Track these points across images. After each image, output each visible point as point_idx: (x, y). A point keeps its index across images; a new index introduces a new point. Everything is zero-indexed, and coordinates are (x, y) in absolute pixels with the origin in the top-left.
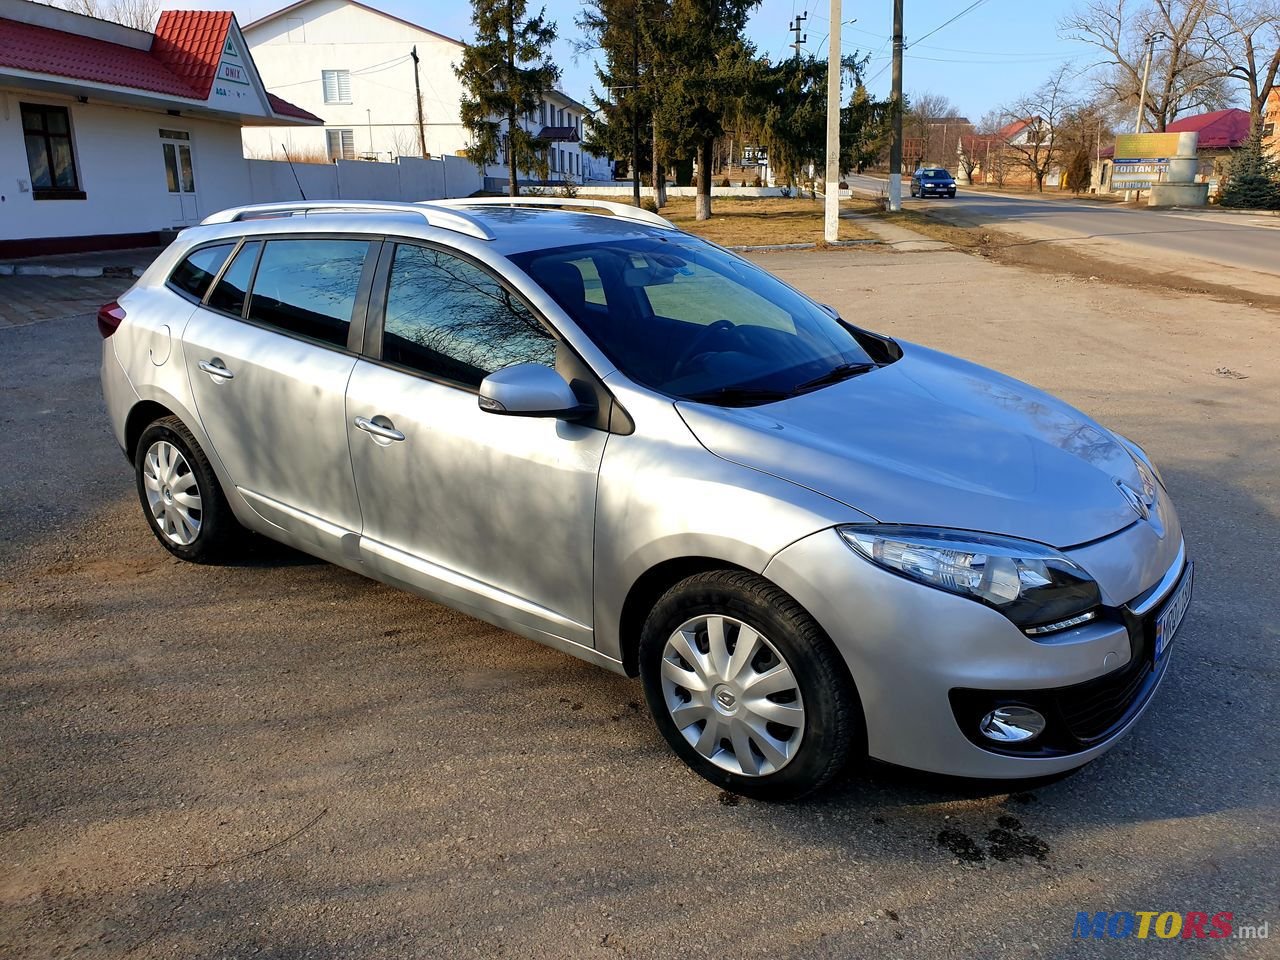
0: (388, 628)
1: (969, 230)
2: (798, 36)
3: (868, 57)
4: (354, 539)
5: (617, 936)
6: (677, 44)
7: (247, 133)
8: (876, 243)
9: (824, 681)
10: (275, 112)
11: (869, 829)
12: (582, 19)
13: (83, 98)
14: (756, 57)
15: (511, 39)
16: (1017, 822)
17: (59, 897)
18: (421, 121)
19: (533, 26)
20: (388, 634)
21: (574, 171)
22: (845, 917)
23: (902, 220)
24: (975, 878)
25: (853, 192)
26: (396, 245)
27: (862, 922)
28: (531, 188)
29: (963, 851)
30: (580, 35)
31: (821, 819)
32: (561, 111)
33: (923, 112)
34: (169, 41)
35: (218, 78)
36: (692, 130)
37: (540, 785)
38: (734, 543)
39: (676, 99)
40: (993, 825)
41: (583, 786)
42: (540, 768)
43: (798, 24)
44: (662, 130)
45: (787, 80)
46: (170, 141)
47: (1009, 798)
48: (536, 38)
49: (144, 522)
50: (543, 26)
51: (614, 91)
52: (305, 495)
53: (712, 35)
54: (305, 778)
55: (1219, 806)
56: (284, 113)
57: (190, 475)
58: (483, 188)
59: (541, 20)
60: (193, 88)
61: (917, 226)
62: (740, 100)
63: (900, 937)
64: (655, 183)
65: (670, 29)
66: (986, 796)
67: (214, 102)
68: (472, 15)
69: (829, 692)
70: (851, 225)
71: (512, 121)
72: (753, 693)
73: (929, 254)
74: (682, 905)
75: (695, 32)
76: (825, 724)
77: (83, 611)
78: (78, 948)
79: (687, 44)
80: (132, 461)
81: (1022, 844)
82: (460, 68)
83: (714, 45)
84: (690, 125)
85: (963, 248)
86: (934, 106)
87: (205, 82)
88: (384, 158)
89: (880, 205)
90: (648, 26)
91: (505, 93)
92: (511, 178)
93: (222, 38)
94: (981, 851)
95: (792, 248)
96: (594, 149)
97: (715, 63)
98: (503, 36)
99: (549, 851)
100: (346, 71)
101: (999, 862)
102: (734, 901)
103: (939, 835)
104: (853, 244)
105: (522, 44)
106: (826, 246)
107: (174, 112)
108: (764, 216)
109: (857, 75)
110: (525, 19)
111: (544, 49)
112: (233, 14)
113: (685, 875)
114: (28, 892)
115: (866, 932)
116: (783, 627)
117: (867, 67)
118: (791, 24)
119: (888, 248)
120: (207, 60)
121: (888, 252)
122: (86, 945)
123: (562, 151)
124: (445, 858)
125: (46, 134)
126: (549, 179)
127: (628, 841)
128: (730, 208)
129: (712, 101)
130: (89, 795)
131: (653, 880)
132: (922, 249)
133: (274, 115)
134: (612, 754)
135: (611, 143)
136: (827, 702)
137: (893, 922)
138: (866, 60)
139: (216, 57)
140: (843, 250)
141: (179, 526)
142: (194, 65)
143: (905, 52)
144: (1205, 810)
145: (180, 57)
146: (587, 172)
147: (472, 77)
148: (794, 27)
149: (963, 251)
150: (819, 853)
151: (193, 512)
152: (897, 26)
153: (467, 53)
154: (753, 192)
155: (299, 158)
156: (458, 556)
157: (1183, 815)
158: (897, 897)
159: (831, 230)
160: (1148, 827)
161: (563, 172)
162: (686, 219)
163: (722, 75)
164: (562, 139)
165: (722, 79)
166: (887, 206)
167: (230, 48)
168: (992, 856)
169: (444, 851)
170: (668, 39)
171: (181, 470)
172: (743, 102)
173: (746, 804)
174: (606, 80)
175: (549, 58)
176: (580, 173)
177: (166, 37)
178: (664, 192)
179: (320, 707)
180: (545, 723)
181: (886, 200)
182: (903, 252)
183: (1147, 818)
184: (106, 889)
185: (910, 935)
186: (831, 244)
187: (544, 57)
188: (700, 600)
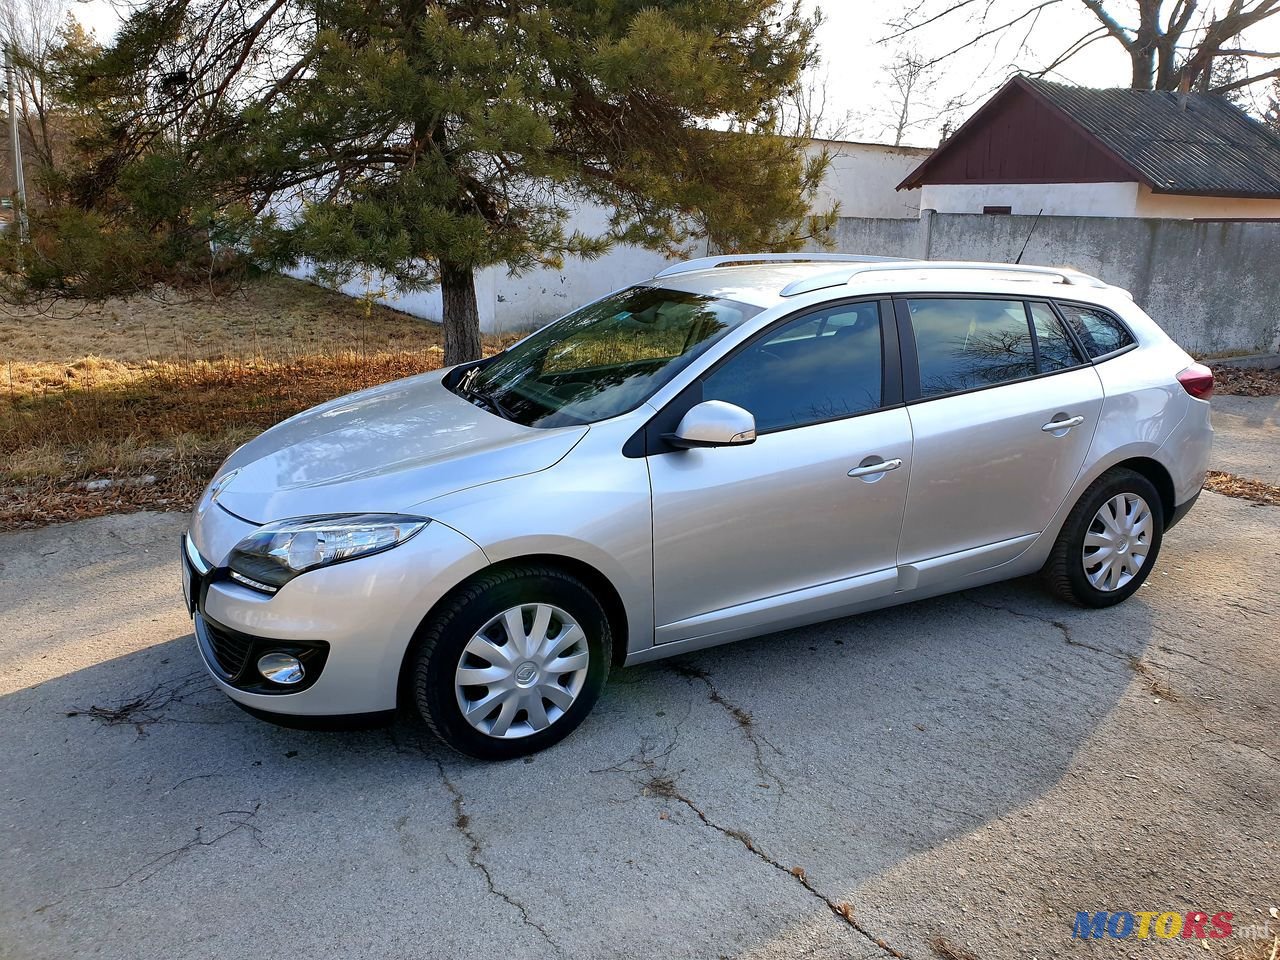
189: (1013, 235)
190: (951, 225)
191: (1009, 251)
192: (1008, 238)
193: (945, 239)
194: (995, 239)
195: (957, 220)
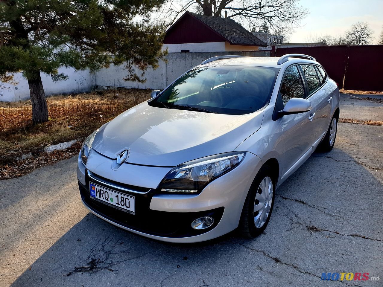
189: (192, 58)
190: (173, 56)
191: (191, 63)
192: (191, 59)
193: (171, 60)
194: (187, 60)
195: (174, 55)
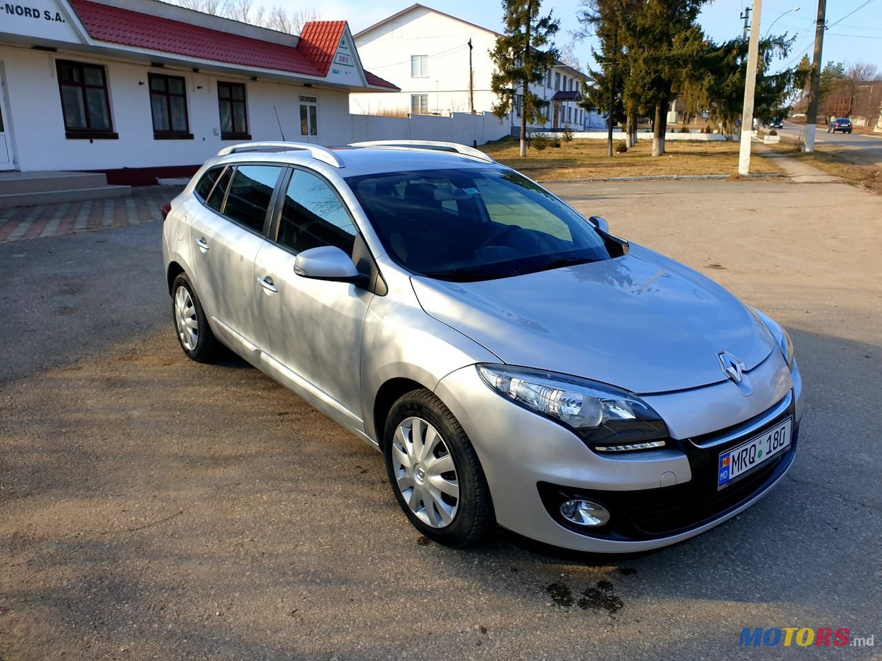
0: (282, 411)
1: (864, 167)
2: (746, 22)
3: (795, 36)
4: (258, 352)
5: (302, 611)
6: (644, 32)
7: (353, 97)
8: (779, 176)
9: (468, 468)
10: (369, 83)
11: (504, 573)
12: (583, 17)
13: (254, 77)
14: (705, 39)
15: (528, 31)
16: (612, 586)
17: (21, 537)
18: (471, 88)
19: (544, 23)
20: (280, 414)
21: (578, 121)
22: (452, 625)
23: (810, 159)
24: (556, 617)
25: (781, 137)
26: (294, 169)
27: (460, 631)
28: (537, 133)
29: (560, 598)
30: (579, 27)
31: (476, 562)
32: (571, 80)
33: (855, 76)
34: (308, 41)
35: (334, 63)
36: (651, 93)
37: (312, 516)
38: (420, 369)
39: (641, 71)
40: (593, 585)
41: (337, 520)
42: (319, 505)
43: (747, 14)
44: (629, 93)
45: (725, 56)
46: (304, 103)
47: (617, 569)
48: (545, 30)
49: (175, 334)
50: (551, 22)
51: (604, 66)
52: (238, 323)
53: (671, 25)
54: (182, 492)
55: (775, 598)
56: (375, 84)
57: (193, 307)
58: (510, 133)
59: (549, 18)
60: (319, 70)
61: (820, 164)
62: (684, 71)
63: (479, 644)
64: (628, 130)
65: (640, 21)
66: (600, 566)
67: (331, 78)
68: (503, 16)
69: (472, 475)
70: (768, 162)
71: (526, 87)
72: (432, 471)
73: (820, 185)
74: (352, 600)
75: (659, 22)
76: (468, 496)
77: (123, 383)
78: (13, 566)
79: (652, 31)
80: (171, 295)
81: (605, 600)
82: (493, 52)
83: (672, 31)
84: (650, 89)
85: (850, 181)
86: (864, 72)
87: (326, 66)
88: (445, 114)
89: (796, 147)
90: (624, 20)
91: (521, 69)
92: (522, 127)
93: (338, 38)
94: (572, 600)
95: (713, 178)
96: (588, 107)
97: (670, 44)
98: (523, 29)
99: (294, 555)
100: (426, 56)
101: (580, 609)
102: (387, 603)
103: (550, 586)
104: (760, 176)
105: (535, 35)
106: (739, 177)
107: (308, 85)
108: (704, 154)
109: (785, 50)
110: (539, 18)
111: (550, 38)
112: (346, 22)
113: (366, 583)
114: (8, 532)
115: (460, 636)
116: (447, 428)
117: (794, 45)
118: (742, 14)
119: (787, 180)
120: (329, 52)
121: (787, 183)
122: (18, 565)
123: (570, 108)
124: (232, 549)
125: (231, 100)
126: (559, 127)
127: (344, 557)
128: (681, 148)
129: (666, 72)
130: (67, 485)
131: (345, 581)
132: (814, 181)
133: (369, 86)
134: (368, 503)
135: (599, 102)
136: (469, 482)
137: (481, 634)
138: (793, 39)
139: (334, 50)
140: (751, 180)
141: (189, 339)
142: (321, 55)
143: (825, 31)
144: (762, 599)
145: (313, 51)
146: (588, 122)
147: (501, 58)
148: (744, 16)
149: (849, 183)
150: (459, 582)
151: (195, 331)
152: (821, 12)
153: (498, 42)
154: (704, 137)
155: (392, 114)
156: (302, 366)
157: (741, 600)
158: (494, 619)
159: (744, 165)
160: (707, 604)
161: (570, 122)
162: (646, 156)
163: (675, 52)
164: (571, 99)
165: (674, 56)
166: (802, 149)
167: (343, 43)
168: (578, 604)
169: (234, 545)
170: (638, 28)
171: (189, 305)
172: (687, 73)
173: (433, 546)
174: (598, 58)
175: (553, 44)
176: (583, 123)
177: (306, 38)
178: (635, 136)
179: (215, 452)
180: (340, 478)
181: (802, 144)
182: (799, 183)
183: (711, 598)
184: (46, 537)
185: (488, 644)
186: (743, 176)
187: (550, 43)
188: (409, 406)
